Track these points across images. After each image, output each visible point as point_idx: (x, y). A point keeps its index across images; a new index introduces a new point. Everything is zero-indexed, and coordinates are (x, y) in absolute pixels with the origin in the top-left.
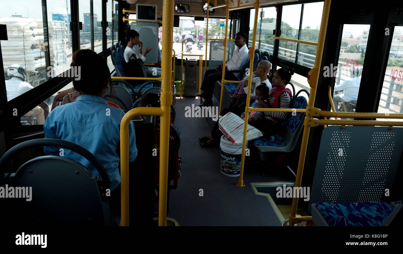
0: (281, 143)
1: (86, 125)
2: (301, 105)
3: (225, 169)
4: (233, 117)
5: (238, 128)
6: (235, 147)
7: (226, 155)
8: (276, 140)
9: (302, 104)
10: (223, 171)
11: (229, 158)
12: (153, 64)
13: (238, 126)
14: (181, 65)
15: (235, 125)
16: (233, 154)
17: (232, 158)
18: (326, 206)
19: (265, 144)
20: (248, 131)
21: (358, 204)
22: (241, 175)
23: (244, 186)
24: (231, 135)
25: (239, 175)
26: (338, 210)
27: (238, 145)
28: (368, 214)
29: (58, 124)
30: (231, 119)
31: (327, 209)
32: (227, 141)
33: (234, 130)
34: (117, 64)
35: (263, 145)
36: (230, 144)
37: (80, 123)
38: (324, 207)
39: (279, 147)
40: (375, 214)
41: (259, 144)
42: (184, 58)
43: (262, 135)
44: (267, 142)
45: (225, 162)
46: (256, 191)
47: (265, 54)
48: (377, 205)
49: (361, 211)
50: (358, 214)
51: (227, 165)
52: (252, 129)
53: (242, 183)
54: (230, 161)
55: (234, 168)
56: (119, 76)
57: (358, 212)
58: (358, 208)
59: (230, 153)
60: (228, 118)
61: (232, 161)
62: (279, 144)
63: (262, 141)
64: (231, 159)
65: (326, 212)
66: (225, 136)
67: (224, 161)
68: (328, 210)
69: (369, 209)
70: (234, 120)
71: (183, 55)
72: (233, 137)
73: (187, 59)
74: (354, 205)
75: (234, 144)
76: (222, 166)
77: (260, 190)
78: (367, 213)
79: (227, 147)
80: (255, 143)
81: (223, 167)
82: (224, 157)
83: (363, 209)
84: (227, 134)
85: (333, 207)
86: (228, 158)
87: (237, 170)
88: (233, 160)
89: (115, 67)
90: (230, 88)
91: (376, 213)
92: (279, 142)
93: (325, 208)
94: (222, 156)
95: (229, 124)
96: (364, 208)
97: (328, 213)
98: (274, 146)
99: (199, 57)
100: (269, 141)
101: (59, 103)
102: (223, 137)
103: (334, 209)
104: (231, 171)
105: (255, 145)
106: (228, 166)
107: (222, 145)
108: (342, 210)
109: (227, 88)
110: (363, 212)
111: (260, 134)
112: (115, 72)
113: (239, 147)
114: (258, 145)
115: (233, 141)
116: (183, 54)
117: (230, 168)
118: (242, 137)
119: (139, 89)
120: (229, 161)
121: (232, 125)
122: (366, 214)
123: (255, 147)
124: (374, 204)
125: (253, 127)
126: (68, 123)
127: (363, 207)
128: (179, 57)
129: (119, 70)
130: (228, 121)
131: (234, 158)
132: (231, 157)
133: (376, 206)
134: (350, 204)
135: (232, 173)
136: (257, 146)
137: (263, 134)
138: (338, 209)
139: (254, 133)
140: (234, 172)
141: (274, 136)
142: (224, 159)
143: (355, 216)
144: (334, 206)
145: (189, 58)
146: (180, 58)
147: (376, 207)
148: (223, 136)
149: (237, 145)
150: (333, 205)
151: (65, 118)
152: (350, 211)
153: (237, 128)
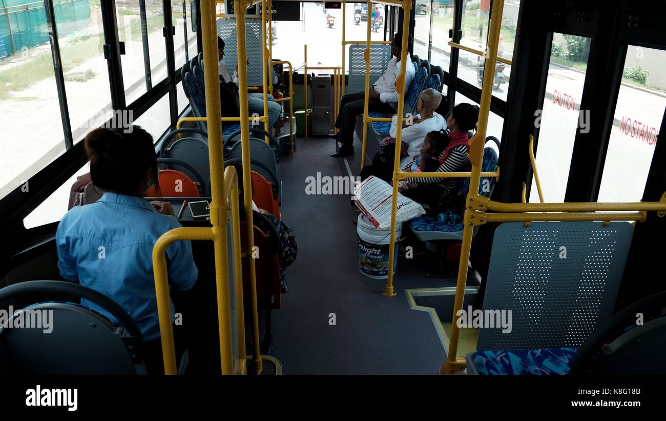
0: (455, 224)
1: (112, 244)
2: (487, 163)
3: (365, 267)
4: (377, 185)
5: (385, 202)
6: (380, 233)
7: (366, 246)
8: (448, 219)
9: (489, 160)
10: (363, 270)
11: (371, 250)
12: (255, 88)
13: (385, 199)
14: (303, 83)
15: (380, 198)
16: (378, 244)
17: (376, 251)
18: (488, 358)
19: (428, 227)
20: (400, 207)
21: (541, 352)
22: (389, 277)
23: (394, 294)
24: (373, 214)
25: (386, 277)
26: (507, 364)
27: (385, 231)
28: (553, 370)
29: (71, 241)
30: (373, 187)
31: (488, 363)
32: (367, 223)
33: (378, 206)
34: (193, 96)
35: (425, 229)
36: (372, 229)
37: (103, 240)
38: (484, 358)
39: (451, 231)
40: (564, 370)
41: (419, 229)
42: (309, 72)
43: (425, 212)
44: (432, 224)
45: (366, 256)
46: (413, 303)
47: (437, 70)
48: (570, 354)
49: (543, 366)
50: (536, 371)
51: (369, 260)
52: (408, 203)
53: (392, 291)
54: (373, 254)
55: (379, 266)
56: (197, 117)
57: (537, 368)
58: (539, 361)
59: (374, 243)
60: (368, 186)
61: (376, 255)
62: (452, 226)
63: (424, 222)
64: (374, 252)
65: (486, 368)
66: (363, 215)
67: (363, 255)
68: (490, 364)
69: (557, 361)
70: (378, 189)
71: (306, 68)
72: (377, 218)
73: (313, 75)
74: (533, 355)
75: (378, 229)
76: (361, 262)
77: (420, 301)
78: (551, 369)
79: (367, 232)
80: (412, 227)
81: (363, 264)
82: (364, 249)
83: (547, 362)
84: (367, 212)
85: (498, 359)
86: (369, 251)
87: (384, 269)
88: (378, 253)
89: (190, 101)
90: (379, 128)
91: (566, 369)
92: (452, 223)
93: (485, 362)
94: (361, 246)
95: (370, 196)
96: (549, 359)
97: (488, 371)
98: (443, 231)
99: (334, 70)
100: (437, 222)
101: (79, 195)
102: (362, 218)
103: (500, 364)
104: (375, 270)
105: (412, 229)
106: (370, 262)
107: (361, 230)
108: (513, 363)
109: (374, 127)
110: (547, 368)
111: (420, 209)
112: (190, 108)
113: (387, 233)
114: (417, 229)
115: (377, 224)
116: (308, 66)
117: (374, 266)
118: (390, 217)
119: (229, 136)
120: (371, 254)
121: (374, 198)
122: (549, 371)
123: (412, 232)
124: (566, 352)
125: (410, 200)
126: (84, 240)
127: (547, 358)
128: (301, 72)
129: (196, 105)
130: (368, 191)
131: (379, 250)
132: (374, 249)
133: (569, 356)
134: (529, 353)
135: (377, 274)
136: (415, 232)
137: (426, 210)
138: (507, 362)
139: (411, 209)
140: (379, 271)
141: (444, 213)
142: (364, 252)
143: (532, 373)
144: (501, 358)
145: (317, 73)
146: (303, 73)
147: (569, 359)
148: (361, 214)
149: (382, 230)
150: (500, 356)
151: (80, 231)
152: (525, 366)
153: (382, 203)
